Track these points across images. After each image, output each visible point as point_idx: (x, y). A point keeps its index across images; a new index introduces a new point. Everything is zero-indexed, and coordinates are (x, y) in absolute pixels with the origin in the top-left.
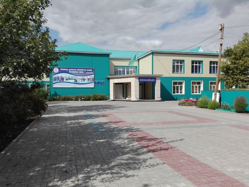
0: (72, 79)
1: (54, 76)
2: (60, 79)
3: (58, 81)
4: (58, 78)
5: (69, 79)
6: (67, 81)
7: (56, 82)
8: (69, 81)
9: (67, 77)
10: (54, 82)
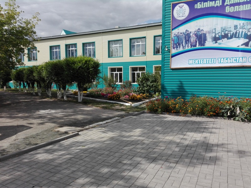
0: (234, 36)
1: (175, 32)
2: (193, 39)
3: (187, 49)
4: (187, 36)
5: (226, 36)
6: (216, 45)
7: (181, 49)
8: (225, 43)
9: (219, 30)
10: (174, 51)
